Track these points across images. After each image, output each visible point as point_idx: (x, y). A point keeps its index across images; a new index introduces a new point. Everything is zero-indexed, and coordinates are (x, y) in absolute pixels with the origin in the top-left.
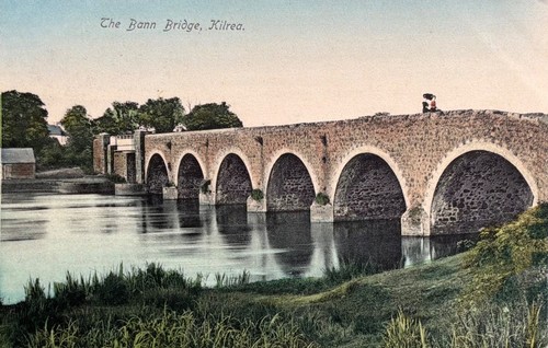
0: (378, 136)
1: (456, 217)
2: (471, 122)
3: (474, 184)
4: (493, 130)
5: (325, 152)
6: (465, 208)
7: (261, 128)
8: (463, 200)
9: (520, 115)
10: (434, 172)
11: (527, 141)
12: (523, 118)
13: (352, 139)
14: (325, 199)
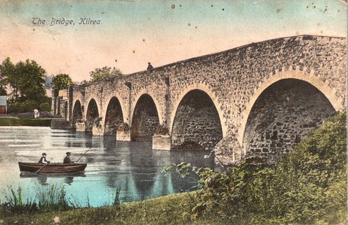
0: (204, 74)
1: (269, 148)
2: (281, 51)
3: (288, 118)
4: (302, 57)
5: (168, 91)
6: (278, 141)
7: (131, 75)
8: (275, 133)
9: (330, 38)
10: (247, 104)
11: (336, 65)
12: (333, 40)
13: (186, 78)
14: (165, 131)
